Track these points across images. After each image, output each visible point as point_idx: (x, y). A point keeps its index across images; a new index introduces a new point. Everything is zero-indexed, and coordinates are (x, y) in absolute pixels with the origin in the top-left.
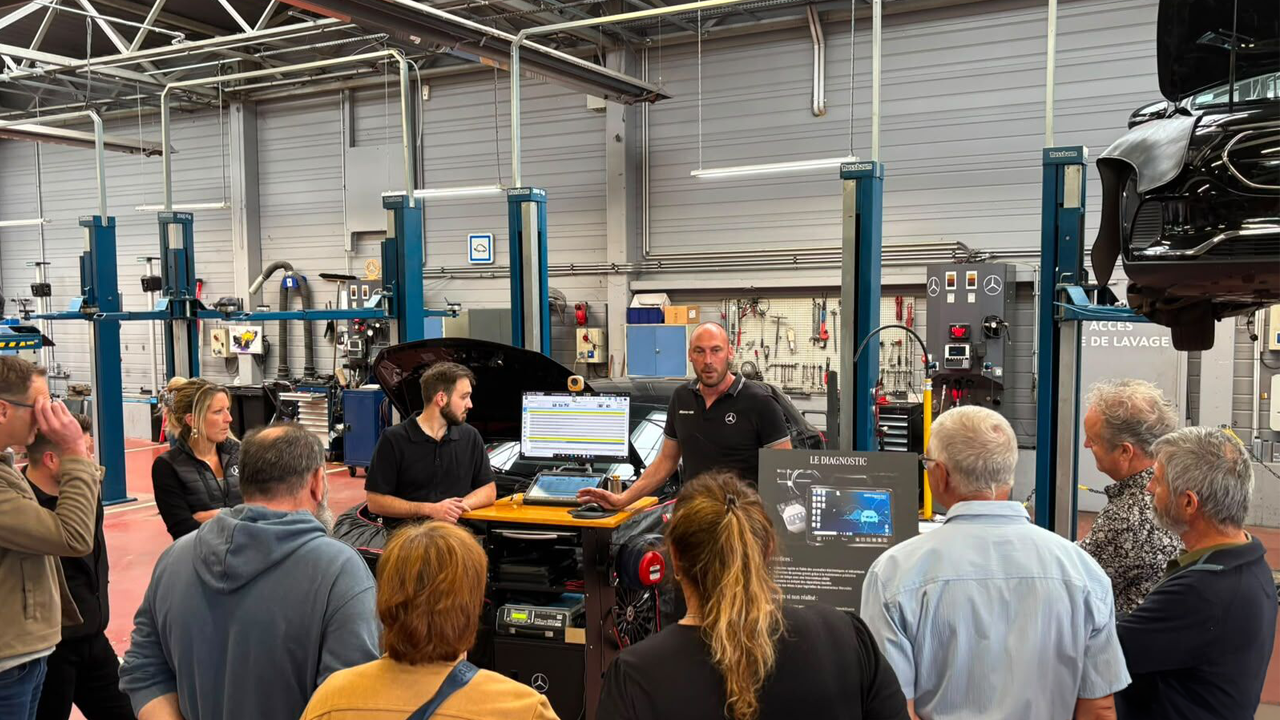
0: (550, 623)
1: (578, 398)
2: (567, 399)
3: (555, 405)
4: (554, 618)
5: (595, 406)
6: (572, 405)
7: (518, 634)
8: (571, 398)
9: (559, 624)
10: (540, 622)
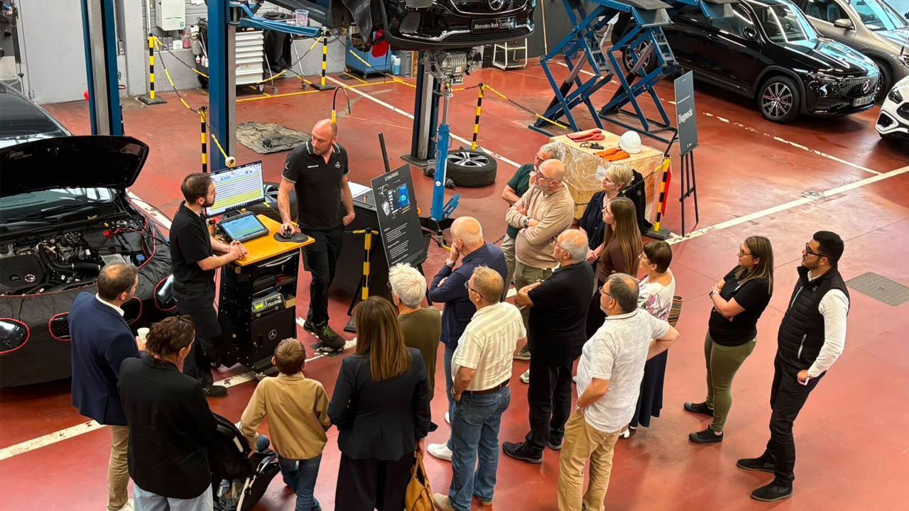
0: (276, 302)
1: (234, 171)
2: (229, 173)
3: (222, 179)
4: (277, 299)
5: (244, 173)
6: (232, 176)
7: (262, 316)
8: (230, 172)
9: (280, 301)
10: (271, 304)
